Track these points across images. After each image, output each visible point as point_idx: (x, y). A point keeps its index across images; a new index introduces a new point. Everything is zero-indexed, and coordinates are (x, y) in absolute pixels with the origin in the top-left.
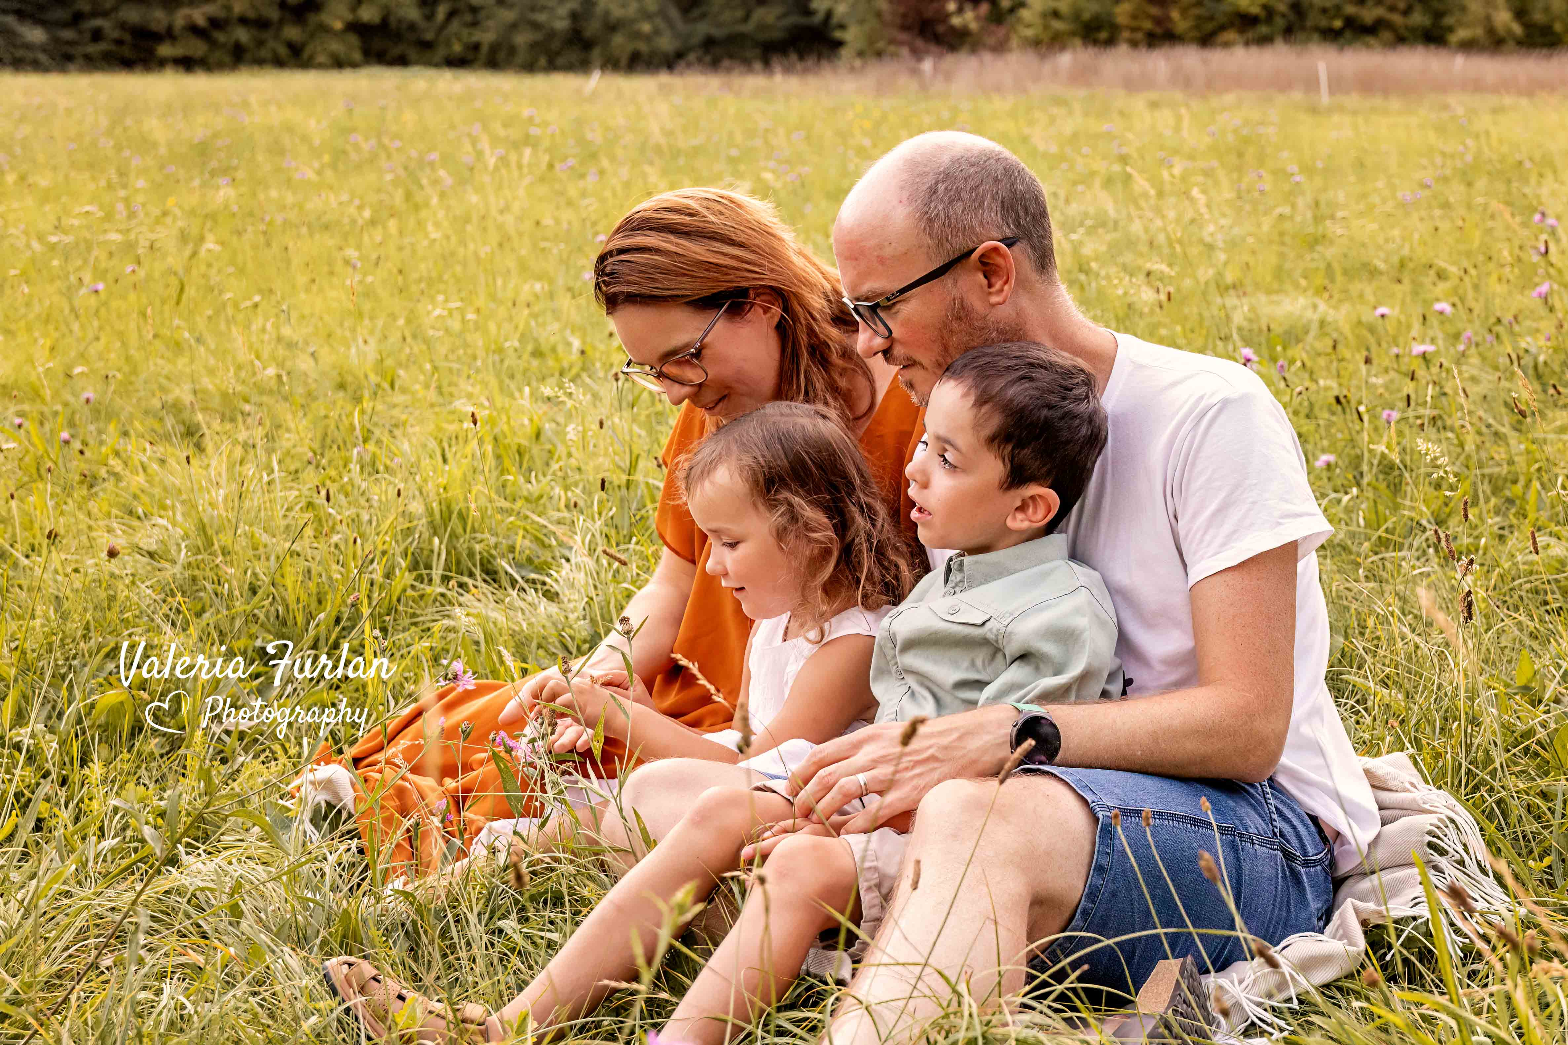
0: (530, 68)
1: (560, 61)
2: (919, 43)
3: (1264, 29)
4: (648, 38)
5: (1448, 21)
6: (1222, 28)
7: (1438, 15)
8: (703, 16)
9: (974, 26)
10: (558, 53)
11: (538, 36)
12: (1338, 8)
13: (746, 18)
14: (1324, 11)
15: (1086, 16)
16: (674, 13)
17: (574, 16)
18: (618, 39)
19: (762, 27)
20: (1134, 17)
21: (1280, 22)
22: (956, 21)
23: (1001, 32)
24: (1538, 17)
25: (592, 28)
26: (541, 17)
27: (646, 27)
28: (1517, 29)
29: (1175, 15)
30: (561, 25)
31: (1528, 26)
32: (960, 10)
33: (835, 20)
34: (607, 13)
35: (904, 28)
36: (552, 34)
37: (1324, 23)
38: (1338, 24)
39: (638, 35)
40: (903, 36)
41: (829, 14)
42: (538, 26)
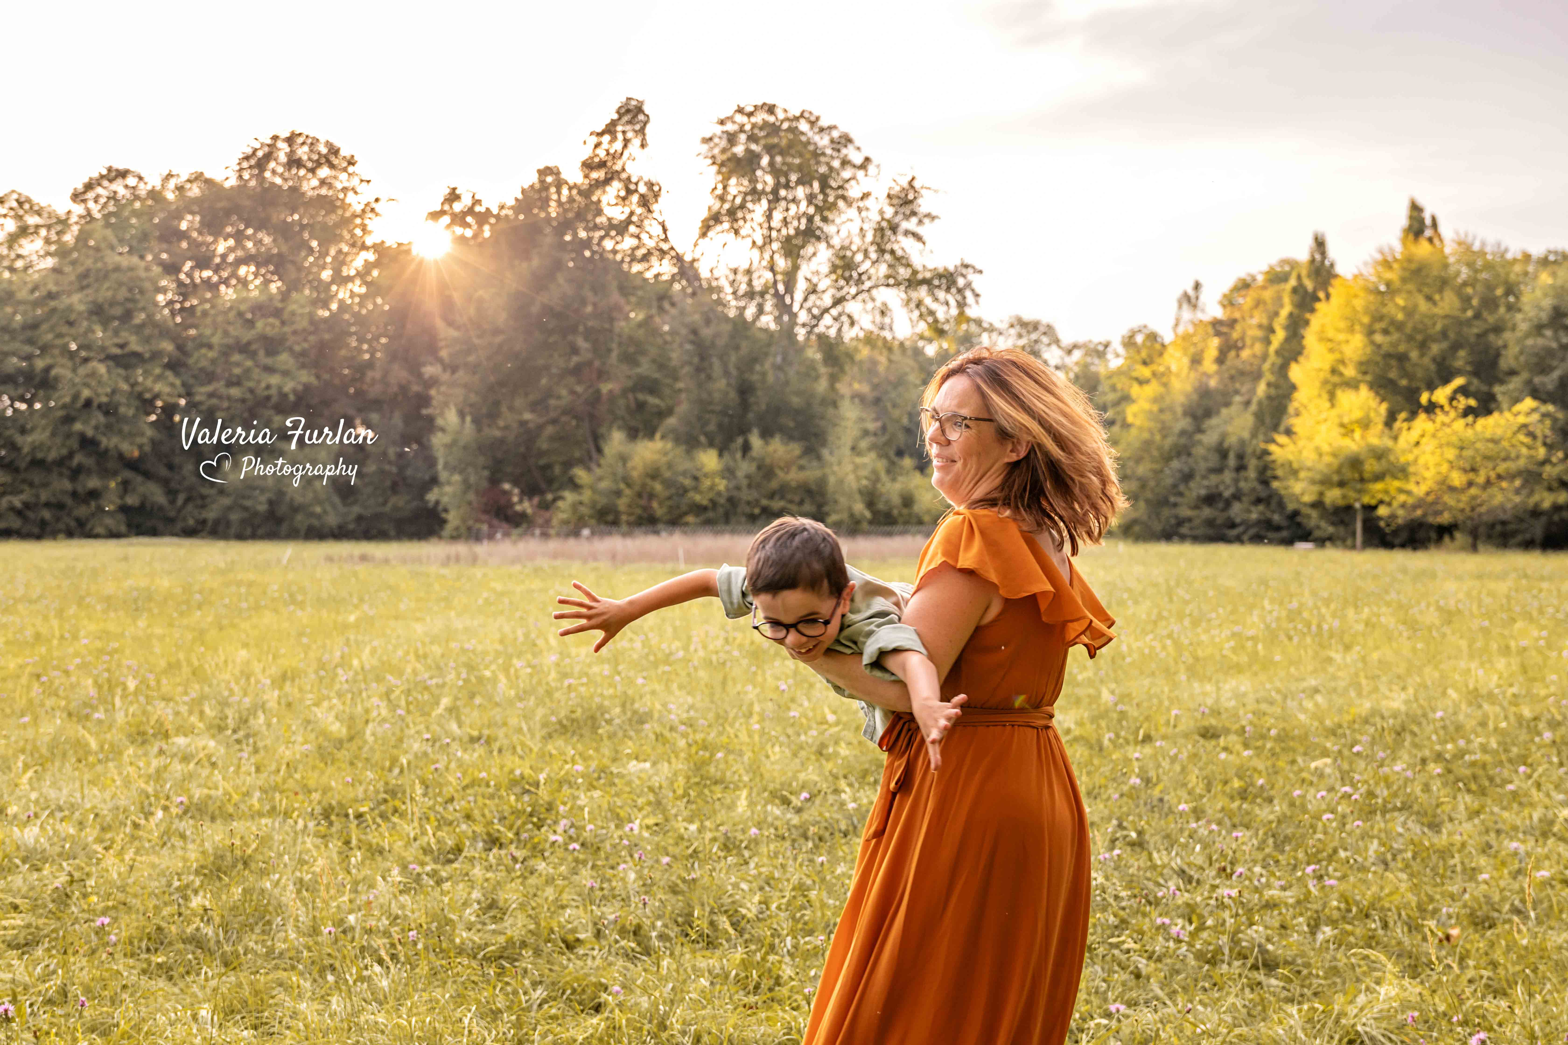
0: (240, 537)
1: (260, 532)
2: (495, 522)
3: (710, 514)
4: (319, 517)
5: (826, 509)
6: (686, 514)
7: (820, 506)
8: (355, 502)
9: (529, 511)
10: (259, 526)
11: (245, 515)
12: (757, 501)
13: (385, 503)
14: (748, 503)
15: (599, 507)
16: (337, 500)
17: (271, 502)
18: (299, 517)
19: (396, 508)
20: (630, 506)
21: (721, 511)
22: (518, 508)
23: (547, 515)
24: (881, 506)
25: (282, 510)
26: (248, 503)
27: (318, 509)
28: (868, 514)
29: (655, 505)
30: (262, 508)
31: (875, 513)
32: (521, 501)
33: (440, 508)
34: (292, 500)
35: (486, 512)
36: (256, 514)
38: (757, 511)
39: (312, 515)
40: (484, 517)
41: (437, 503)
42: (246, 509)
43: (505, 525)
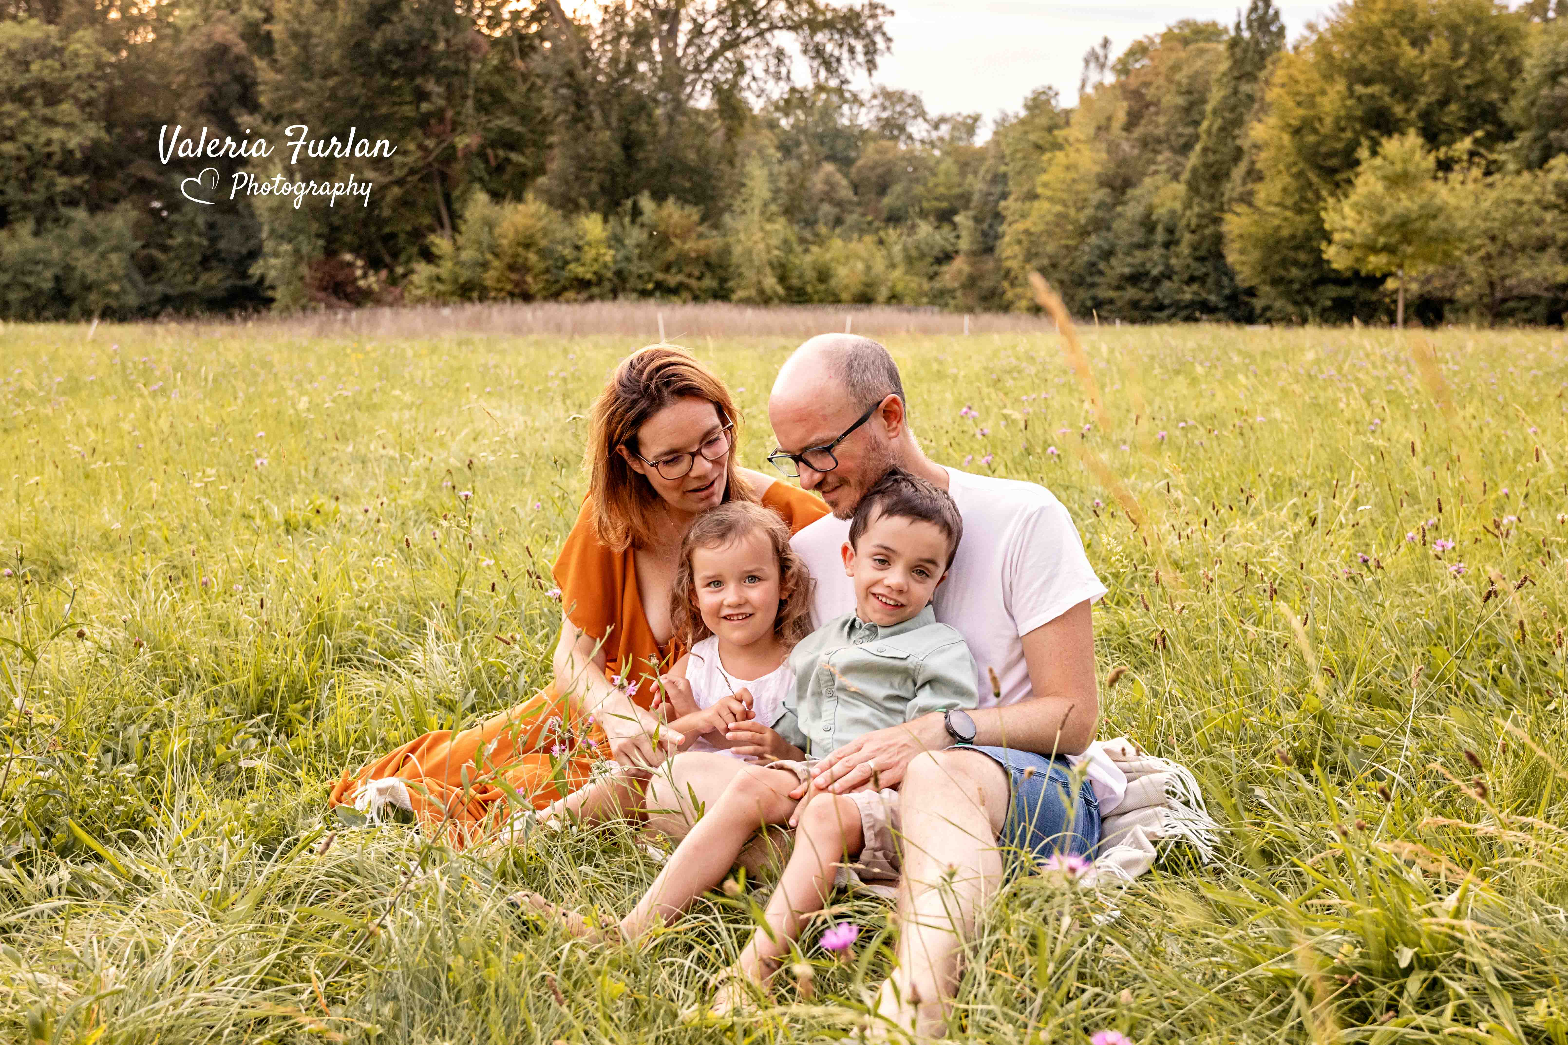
0: (23, 318)
1: (47, 314)
2: (334, 300)
3: (595, 290)
4: (117, 296)
5: (731, 284)
6: (564, 289)
7: (723, 281)
8: (160, 279)
9: (375, 287)
10: (44, 307)
11: (28, 294)
12: (650, 275)
13: (195, 281)
14: (640, 276)
15: (462, 280)
16: (138, 277)
17: (57, 279)
18: (93, 297)
19: (208, 288)
20: (499, 281)
21: (607, 285)
22: (362, 283)
23: (397, 291)
24: (795, 282)
25: (71, 288)
26: (30, 280)
27: (115, 288)
28: (780, 290)
29: (529, 279)
30: (48, 286)
31: (789, 289)
32: (365, 276)
33: (267, 283)
34: (83, 276)
35: (322, 288)
36: (40, 292)
37: (640, 287)
38: (650, 286)
39: (108, 294)
40: (321, 295)
41: (262, 279)
42: (28, 287)
43: (347, 305)
